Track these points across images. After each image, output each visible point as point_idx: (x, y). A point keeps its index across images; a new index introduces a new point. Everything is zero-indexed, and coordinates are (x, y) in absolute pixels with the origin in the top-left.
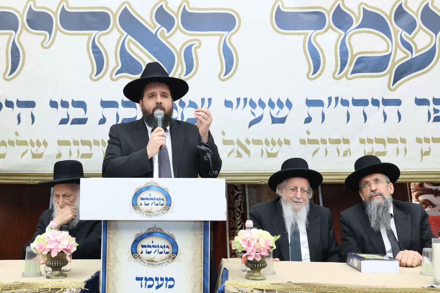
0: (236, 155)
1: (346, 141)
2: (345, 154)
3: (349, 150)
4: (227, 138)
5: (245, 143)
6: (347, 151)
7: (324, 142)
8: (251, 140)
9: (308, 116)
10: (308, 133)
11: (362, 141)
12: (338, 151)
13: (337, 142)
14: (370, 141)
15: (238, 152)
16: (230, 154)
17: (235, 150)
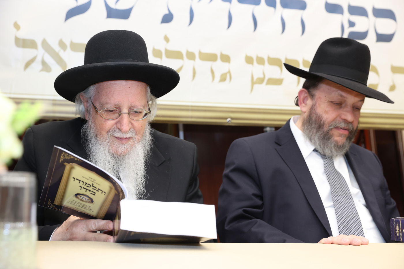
0: (40, 67)
1: (226, 59)
2: (223, 79)
3: (229, 72)
4: (22, 34)
5: (56, 48)
6: (226, 74)
7: (191, 56)
8: (68, 44)
9: (167, 12)
10: (167, 39)
11: (249, 60)
12: (212, 72)
13: (212, 57)
14: (260, 61)
15: (44, 63)
16: (28, 65)
17: (39, 59)
